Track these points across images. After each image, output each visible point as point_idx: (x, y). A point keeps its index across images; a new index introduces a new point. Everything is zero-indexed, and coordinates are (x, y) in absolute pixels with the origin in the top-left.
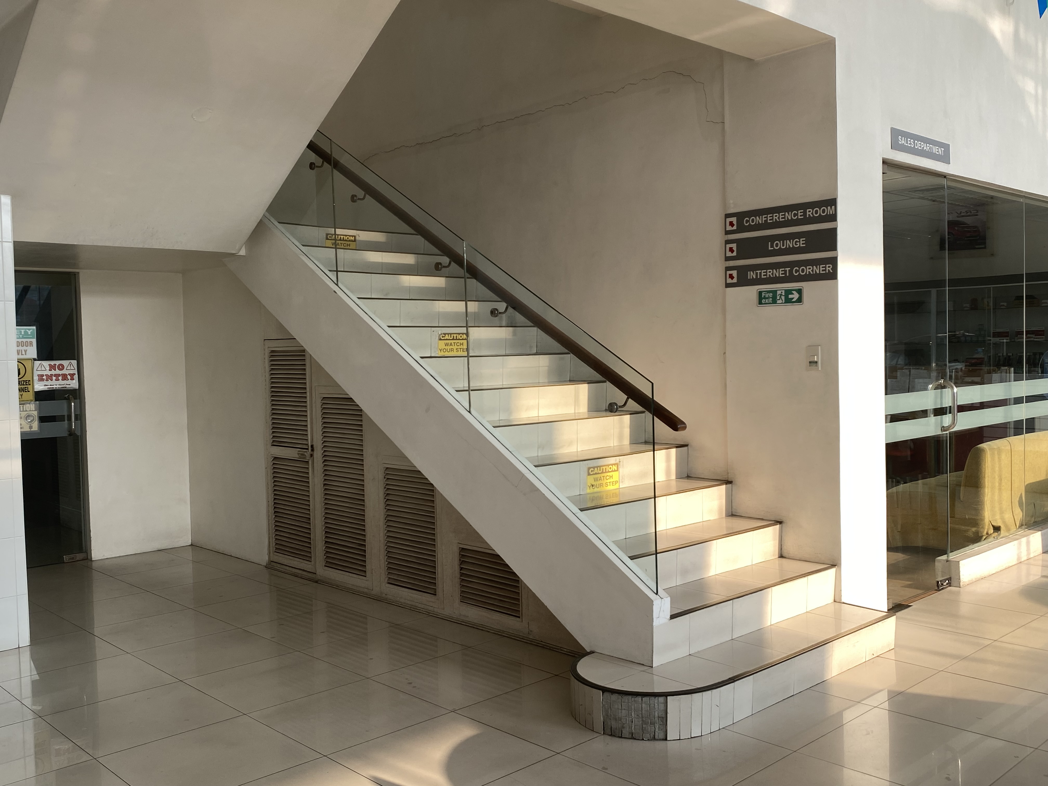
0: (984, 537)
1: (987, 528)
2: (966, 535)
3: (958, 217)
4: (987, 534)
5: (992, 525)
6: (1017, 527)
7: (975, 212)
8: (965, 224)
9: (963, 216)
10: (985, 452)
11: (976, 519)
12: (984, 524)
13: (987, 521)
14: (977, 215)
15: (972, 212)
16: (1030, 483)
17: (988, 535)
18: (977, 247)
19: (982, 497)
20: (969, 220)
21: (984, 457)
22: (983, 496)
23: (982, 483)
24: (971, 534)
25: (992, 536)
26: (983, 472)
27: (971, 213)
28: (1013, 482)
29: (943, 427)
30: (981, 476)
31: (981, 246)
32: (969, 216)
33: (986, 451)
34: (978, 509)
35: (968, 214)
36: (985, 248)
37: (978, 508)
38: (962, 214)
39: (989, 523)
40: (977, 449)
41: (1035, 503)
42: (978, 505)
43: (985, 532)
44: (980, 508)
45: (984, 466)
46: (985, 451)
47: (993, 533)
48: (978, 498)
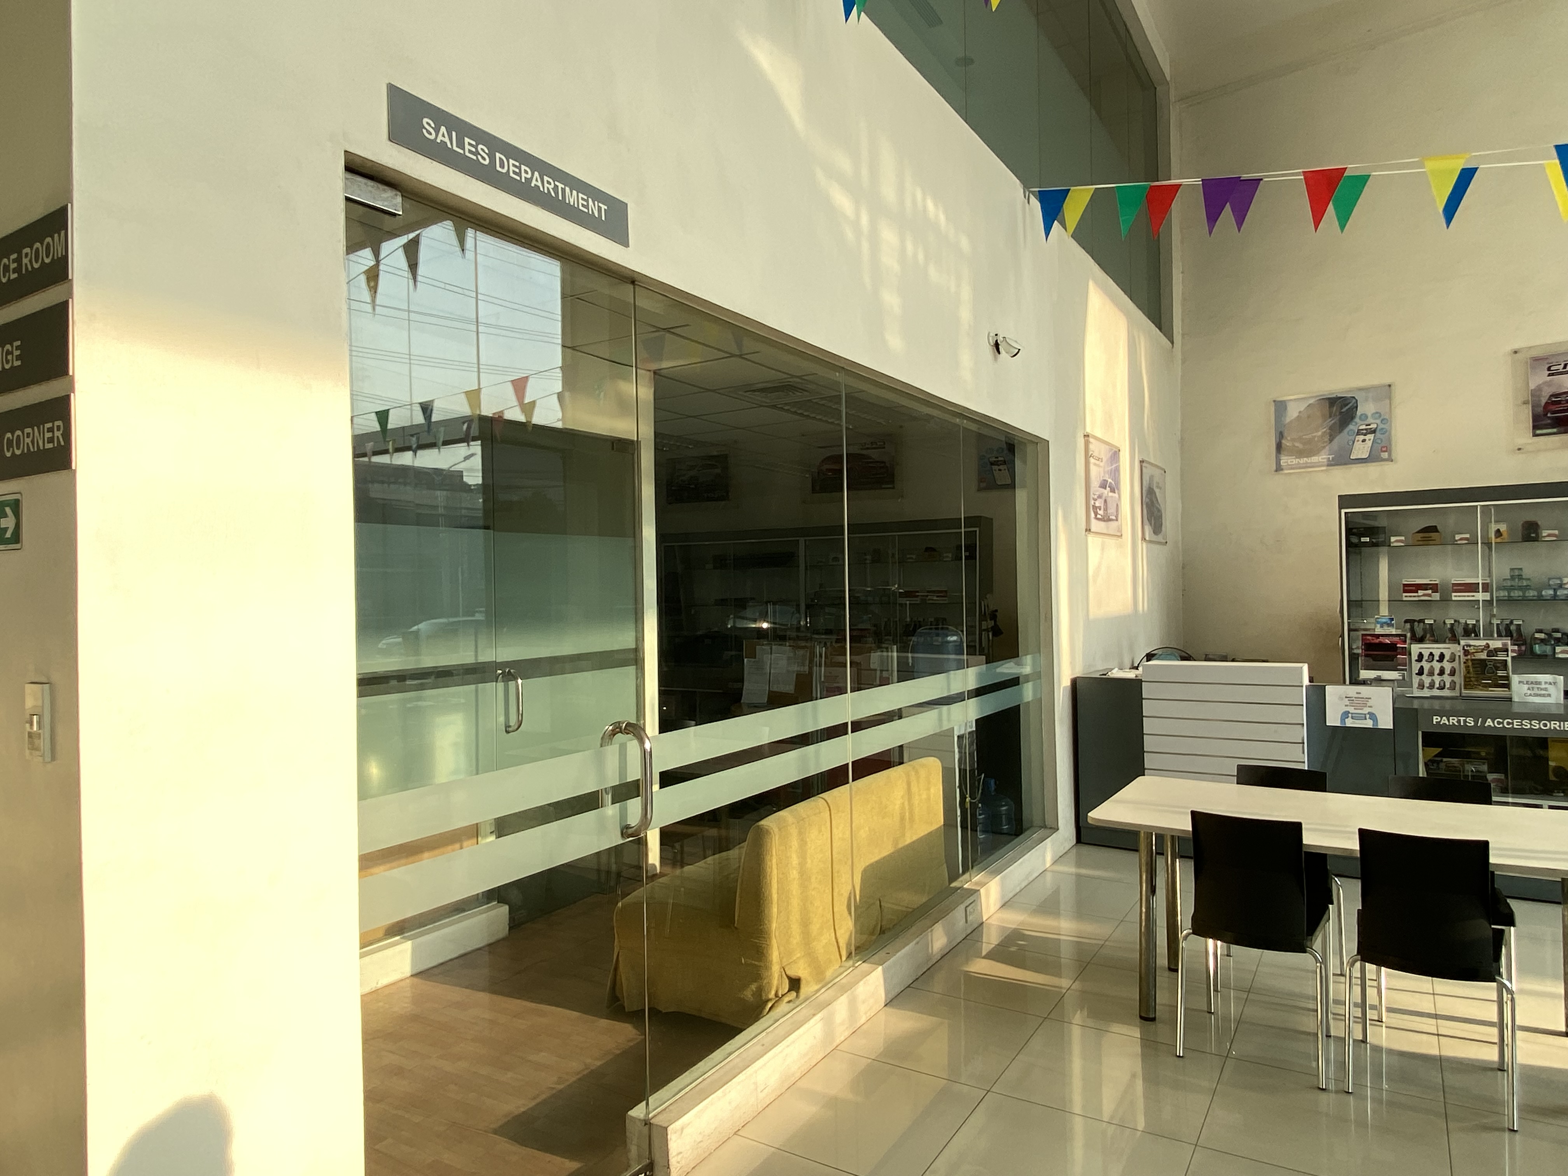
0: (770, 1005)
1: (776, 982)
2: (740, 998)
3: (862, 449)
4: (776, 995)
5: (786, 975)
6: (844, 958)
7: (882, 443)
8: (870, 458)
9: (868, 448)
10: (771, 836)
11: (758, 966)
12: (770, 976)
13: (776, 969)
14: (884, 448)
15: (878, 443)
16: (871, 865)
17: (778, 998)
18: (883, 486)
19: (766, 922)
20: (875, 454)
21: (769, 844)
22: (769, 921)
23: (765, 895)
24: (750, 996)
25: (783, 1001)
26: (768, 874)
27: (877, 445)
28: (835, 875)
29: (628, 827)
30: (765, 882)
31: (889, 486)
32: (874, 448)
33: (772, 833)
34: (761, 947)
35: (874, 446)
36: (893, 488)
37: (760, 943)
38: (867, 446)
39: (781, 972)
40: (759, 828)
41: (881, 899)
42: (760, 939)
43: (773, 992)
44: (764, 945)
45: (769, 863)
46: (770, 833)
47: (788, 991)
48: (761, 925)
